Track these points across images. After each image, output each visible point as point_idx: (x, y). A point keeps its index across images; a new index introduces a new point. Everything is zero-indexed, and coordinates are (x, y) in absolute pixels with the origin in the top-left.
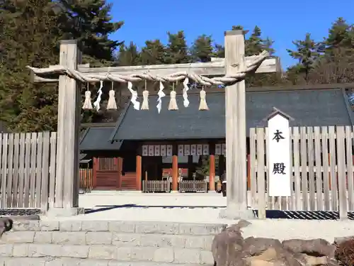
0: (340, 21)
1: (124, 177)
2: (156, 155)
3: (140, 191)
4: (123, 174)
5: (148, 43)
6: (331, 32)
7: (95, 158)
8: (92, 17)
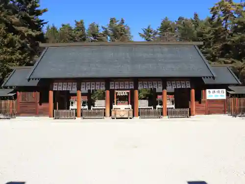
0: (166, 19)
1: (41, 106)
2: (63, 89)
3: (52, 118)
4: (40, 104)
5: (63, 25)
6: (162, 24)
7: (18, 92)
8: (27, 4)
